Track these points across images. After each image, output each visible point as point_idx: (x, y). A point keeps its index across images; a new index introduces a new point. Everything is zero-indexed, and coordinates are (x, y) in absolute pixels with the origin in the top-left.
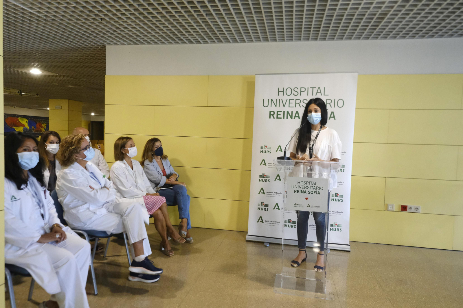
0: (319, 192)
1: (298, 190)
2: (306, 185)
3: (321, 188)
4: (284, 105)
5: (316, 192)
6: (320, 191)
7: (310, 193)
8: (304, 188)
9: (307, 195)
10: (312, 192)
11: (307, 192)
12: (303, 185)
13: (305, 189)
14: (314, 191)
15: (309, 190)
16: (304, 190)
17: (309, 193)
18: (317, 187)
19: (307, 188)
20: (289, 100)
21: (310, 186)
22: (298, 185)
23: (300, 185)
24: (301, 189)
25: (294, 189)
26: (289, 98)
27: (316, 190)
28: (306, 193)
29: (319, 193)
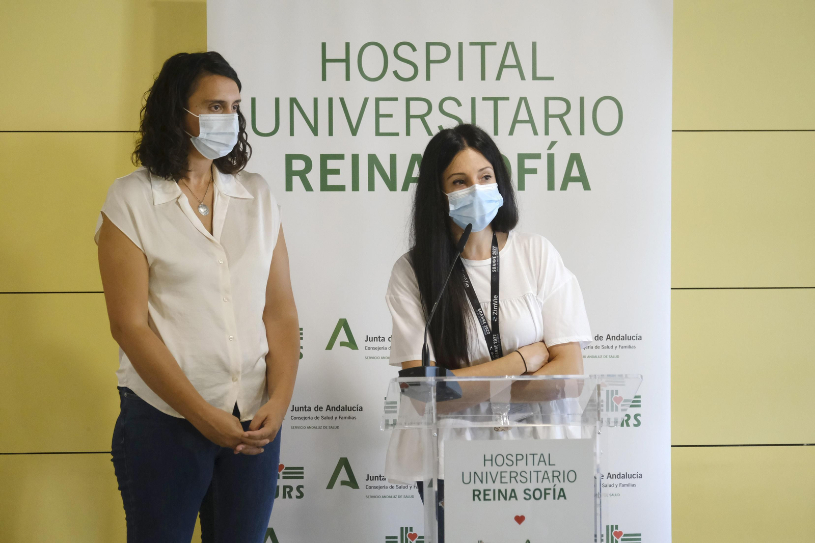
0: (562, 490)
1: (485, 491)
2: (514, 468)
3: (570, 476)
4: (354, 124)
5: (551, 492)
6: (566, 486)
7: (530, 495)
8: (507, 479)
9: (520, 506)
10: (537, 494)
11: (520, 494)
12: (505, 468)
13: (513, 485)
14: (545, 490)
15: (528, 485)
16: (509, 488)
17: (528, 497)
18: (556, 474)
19: (519, 478)
20: (378, 100)
21: (527, 469)
22: (485, 470)
23: (494, 470)
24: (498, 486)
25: (472, 486)
26: (374, 90)
27: (551, 485)
28: (515, 497)
29: (562, 494)
